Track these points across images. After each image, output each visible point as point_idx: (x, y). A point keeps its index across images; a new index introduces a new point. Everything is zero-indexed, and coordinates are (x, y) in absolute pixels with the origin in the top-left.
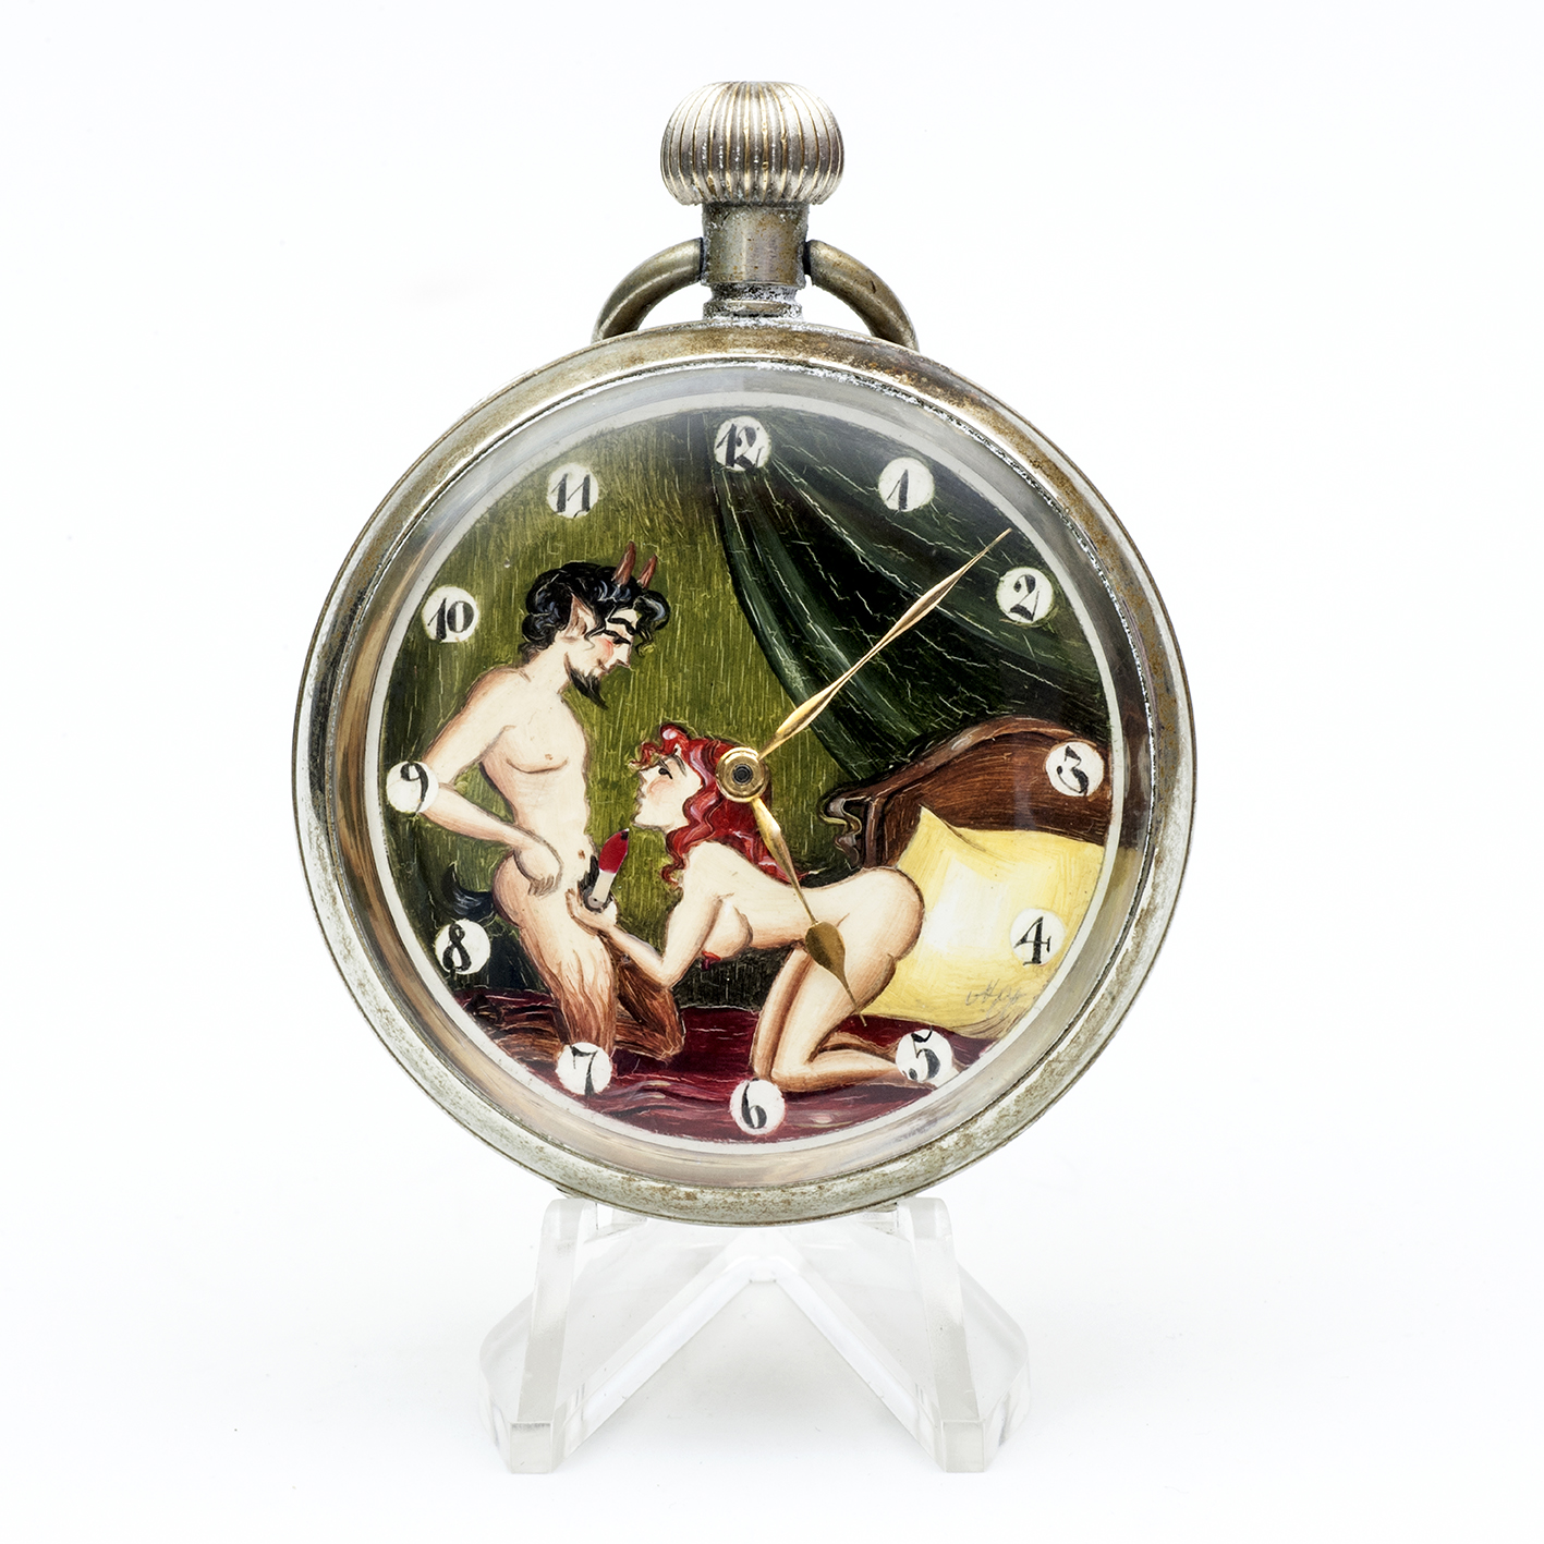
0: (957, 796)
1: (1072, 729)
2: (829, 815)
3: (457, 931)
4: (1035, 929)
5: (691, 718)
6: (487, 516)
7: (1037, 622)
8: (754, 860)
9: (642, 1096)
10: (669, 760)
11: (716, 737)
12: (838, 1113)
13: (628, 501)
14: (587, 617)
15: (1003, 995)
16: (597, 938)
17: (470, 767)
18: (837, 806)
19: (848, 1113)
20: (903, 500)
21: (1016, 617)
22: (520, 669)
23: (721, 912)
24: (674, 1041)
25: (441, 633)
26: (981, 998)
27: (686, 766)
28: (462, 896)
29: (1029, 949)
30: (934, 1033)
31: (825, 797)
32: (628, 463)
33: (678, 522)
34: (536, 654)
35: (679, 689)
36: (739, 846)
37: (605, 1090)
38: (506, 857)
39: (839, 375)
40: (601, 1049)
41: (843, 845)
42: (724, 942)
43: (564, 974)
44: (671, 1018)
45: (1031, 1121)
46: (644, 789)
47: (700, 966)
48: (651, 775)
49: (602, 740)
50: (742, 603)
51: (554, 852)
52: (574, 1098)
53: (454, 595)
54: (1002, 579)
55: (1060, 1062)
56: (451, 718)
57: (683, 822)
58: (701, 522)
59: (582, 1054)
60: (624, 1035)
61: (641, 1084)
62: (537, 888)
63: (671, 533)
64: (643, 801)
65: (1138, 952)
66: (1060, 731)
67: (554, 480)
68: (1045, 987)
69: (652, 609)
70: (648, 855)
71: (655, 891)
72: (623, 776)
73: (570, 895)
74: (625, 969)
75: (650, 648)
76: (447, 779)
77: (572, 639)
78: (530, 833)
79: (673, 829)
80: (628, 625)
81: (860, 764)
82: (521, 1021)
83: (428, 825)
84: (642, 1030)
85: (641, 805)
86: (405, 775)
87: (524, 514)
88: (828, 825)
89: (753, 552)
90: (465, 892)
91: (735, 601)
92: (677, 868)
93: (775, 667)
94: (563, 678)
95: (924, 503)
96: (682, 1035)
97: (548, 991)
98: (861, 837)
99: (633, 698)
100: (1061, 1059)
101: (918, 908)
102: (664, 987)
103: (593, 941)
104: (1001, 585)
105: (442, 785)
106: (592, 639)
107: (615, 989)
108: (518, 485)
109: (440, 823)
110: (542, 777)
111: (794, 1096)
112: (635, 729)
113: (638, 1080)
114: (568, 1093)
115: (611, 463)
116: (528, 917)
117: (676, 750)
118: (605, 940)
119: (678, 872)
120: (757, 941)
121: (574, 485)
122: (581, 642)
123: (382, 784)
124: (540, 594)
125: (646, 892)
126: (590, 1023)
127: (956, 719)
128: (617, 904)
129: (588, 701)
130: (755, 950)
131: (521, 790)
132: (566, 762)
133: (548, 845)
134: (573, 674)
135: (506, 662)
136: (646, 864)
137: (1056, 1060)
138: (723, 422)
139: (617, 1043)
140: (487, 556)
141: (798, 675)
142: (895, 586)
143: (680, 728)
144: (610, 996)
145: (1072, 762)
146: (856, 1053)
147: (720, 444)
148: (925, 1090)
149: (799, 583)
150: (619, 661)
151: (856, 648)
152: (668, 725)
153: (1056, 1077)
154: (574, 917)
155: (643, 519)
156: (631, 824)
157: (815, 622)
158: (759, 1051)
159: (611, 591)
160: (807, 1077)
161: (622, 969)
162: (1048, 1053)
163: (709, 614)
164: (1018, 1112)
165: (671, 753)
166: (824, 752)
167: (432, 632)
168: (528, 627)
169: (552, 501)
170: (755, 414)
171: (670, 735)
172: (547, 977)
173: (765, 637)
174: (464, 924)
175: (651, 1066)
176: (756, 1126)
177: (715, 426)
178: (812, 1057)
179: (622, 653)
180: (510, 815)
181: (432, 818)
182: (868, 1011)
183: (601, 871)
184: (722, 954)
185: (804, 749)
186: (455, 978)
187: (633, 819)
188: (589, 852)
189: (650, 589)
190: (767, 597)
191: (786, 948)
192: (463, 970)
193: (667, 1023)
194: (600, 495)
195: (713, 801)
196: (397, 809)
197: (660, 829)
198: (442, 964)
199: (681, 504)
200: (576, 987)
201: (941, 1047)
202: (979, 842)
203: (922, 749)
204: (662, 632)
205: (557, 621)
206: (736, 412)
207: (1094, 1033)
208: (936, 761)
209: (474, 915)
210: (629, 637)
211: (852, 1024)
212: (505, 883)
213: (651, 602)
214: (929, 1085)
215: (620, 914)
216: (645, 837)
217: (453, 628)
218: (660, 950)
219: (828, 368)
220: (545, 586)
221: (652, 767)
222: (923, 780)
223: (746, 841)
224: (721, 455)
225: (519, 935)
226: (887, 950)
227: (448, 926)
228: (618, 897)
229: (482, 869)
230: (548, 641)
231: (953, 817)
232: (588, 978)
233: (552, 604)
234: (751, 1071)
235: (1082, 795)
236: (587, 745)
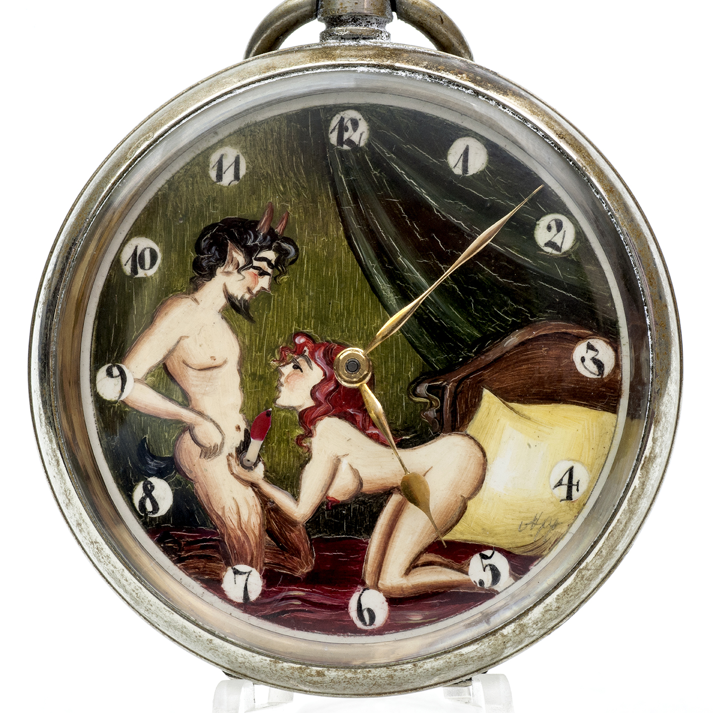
0: (509, 380)
1: (591, 329)
2: (417, 396)
3: (149, 486)
4: (567, 475)
5: (315, 328)
6: (166, 186)
7: (565, 253)
8: (363, 430)
9: (283, 603)
10: (300, 359)
11: (334, 341)
12: (427, 613)
13: (267, 173)
14: (240, 258)
15: (546, 524)
16: (250, 489)
17: (157, 366)
18: (422, 389)
19: (434, 612)
20: (465, 169)
21: (549, 250)
22: (191, 295)
23: (340, 468)
24: (307, 562)
25: (134, 271)
26: (529, 526)
27: (313, 363)
28: (152, 461)
29: (563, 490)
30: (496, 553)
31: (413, 382)
32: (266, 146)
33: (303, 187)
34: (203, 285)
35: (306, 307)
36: (351, 419)
37: (258, 599)
38: (184, 431)
39: (417, 75)
40: (254, 570)
41: (427, 417)
42: (342, 488)
43: (227, 514)
44: (304, 546)
45: (568, 615)
46: (283, 380)
47: (325, 507)
48: (288, 370)
49: (251, 345)
50: (351, 244)
51: (218, 426)
52: (235, 606)
53: (144, 243)
54: (538, 223)
55: (588, 570)
56: (143, 331)
57: (310, 403)
58: (320, 187)
59: (241, 573)
60: (271, 559)
61: (283, 594)
62: (206, 453)
63: (299, 195)
64: (283, 389)
65: (643, 489)
66: (582, 331)
67: (214, 158)
68: (576, 517)
69: (286, 250)
70: (286, 428)
71: (291, 454)
72: (267, 371)
73: (230, 458)
74: (270, 509)
75: (285, 278)
76: (140, 375)
77: (228, 273)
78: (201, 414)
79: (304, 408)
80: (269, 262)
81: (438, 359)
82: (197, 550)
83: (127, 409)
84: (283, 555)
85: (280, 392)
86: (110, 374)
87: (193, 184)
88: (416, 403)
89: (358, 207)
90: (154, 457)
91: (345, 243)
92: (307, 436)
93: (375, 290)
94: (222, 301)
95: (481, 169)
96: (313, 557)
97: (216, 528)
98: (440, 411)
99: (273, 314)
100: (589, 567)
101: (482, 462)
102: (299, 523)
103: (247, 491)
104: (537, 227)
105: (136, 380)
106: (243, 273)
107: (264, 525)
108: (188, 164)
109: (136, 407)
110: (208, 373)
111: (395, 601)
112: (275, 337)
113: (281, 591)
114: (230, 602)
115: (254, 146)
116: (200, 474)
117: (305, 351)
118: (256, 490)
119: (308, 440)
120: (366, 488)
121: (228, 162)
122: (236, 276)
123: (93, 381)
124: (205, 241)
125: (285, 454)
126: (246, 550)
127: (507, 325)
128: (264, 464)
129: (241, 317)
130: (364, 495)
131: (192, 382)
132: (225, 362)
133: (214, 422)
134: (230, 298)
135: (181, 290)
136: (284, 434)
137: (586, 568)
138: (335, 116)
139: (265, 564)
140: (166, 215)
141: (392, 295)
142: (461, 229)
143: (308, 336)
144: (260, 531)
145: (591, 354)
146: (439, 568)
147: (334, 129)
148: (491, 594)
149: (392, 229)
150: (263, 288)
151: (432, 274)
152: (298, 334)
153: (586, 582)
154: (233, 474)
155: (278, 186)
156: (273, 405)
157: (403, 256)
158: (369, 567)
159: (256, 237)
160: (404, 586)
161: (269, 511)
162: (580, 563)
163: (327, 252)
164: (559, 608)
165: (301, 353)
166: (412, 350)
167: (128, 269)
168: (197, 265)
169: (213, 174)
170: (357, 108)
171: (300, 340)
172: (214, 517)
173: (368, 269)
174: (154, 480)
175: (292, 581)
176: (368, 624)
177: (329, 118)
178: (408, 572)
179: (264, 282)
180: (186, 401)
181: (129, 404)
182: (448, 537)
183: (252, 440)
184: (340, 498)
185: (397, 348)
186: (148, 520)
187: (274, 401)
188: (243, 426)
189: (285, 235)
190: (368, 239)
191: (387, 493)
192: (153, 514)
193: (302, 549)
194: (247, 170)
195: (333, 388)
196: (104, 398)
197: (294, 408)
198: (138, 509)
199: (305, 174)
200: (236, 524)
201: (501, 562)
202: (526, 413)
203: (483, 347)
204: (293, 266)
205: (217, 260)
206: (344, 107)
207: (613, 548)
208: (492, 356)
209: (161, 474)
210: (270, 271)
211: (435, 547)
212: (183, 450)
213: (285, 245)
214: (494, 590)
215: (266, 471)
216: (283, 414)
217: (143, 267)
218: (295, 496)
219: (409, 70)
220: (209, 235)
221: (288, 364)
222: (484, 368)
223: (356, 415)
224: (333, 138)
225: (193, 488)
226: (460, 493)
227: (142, 482)
228: (265, 460)
229: (166, 441)
230: (211, 274)
231: (507, 395)
232: (245, 517)
233: (214, 248)
234: (363, 583)
235: (600, 377)
236: (241, 349)
